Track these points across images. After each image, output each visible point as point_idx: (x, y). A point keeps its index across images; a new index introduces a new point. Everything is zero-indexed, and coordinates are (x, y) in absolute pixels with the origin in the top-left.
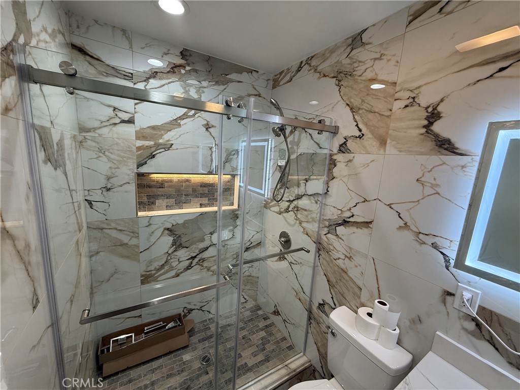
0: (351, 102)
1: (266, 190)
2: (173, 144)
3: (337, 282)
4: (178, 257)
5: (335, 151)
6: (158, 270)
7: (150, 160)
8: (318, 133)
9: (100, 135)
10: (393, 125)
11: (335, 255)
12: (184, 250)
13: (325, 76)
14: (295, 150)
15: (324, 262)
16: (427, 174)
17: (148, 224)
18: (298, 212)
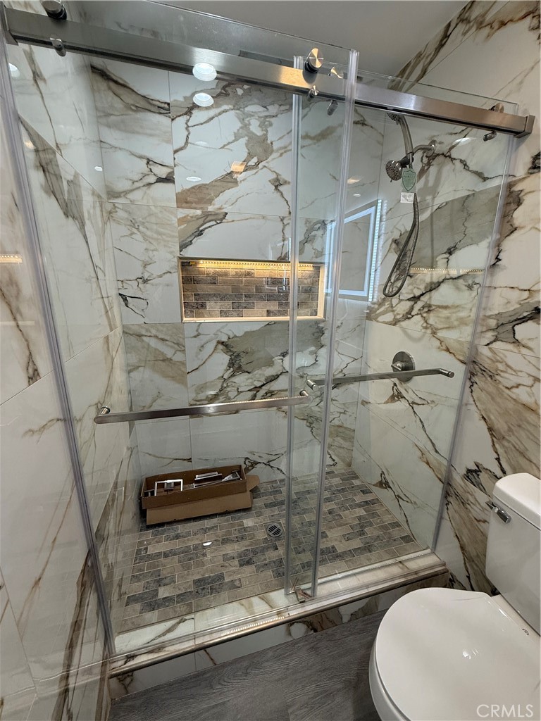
1: (371, 289)
2: (227, 214)
3: (510, 430)
4: (237, 385)
5: (522, 172)
7: (196, 239)
8: (486, 138)
9: (132, 202)
11: (510, 380)
12: (246, 376)
13: (503, 24)
14: (428, 204)
17: (196, 333)
18: (431, 313)
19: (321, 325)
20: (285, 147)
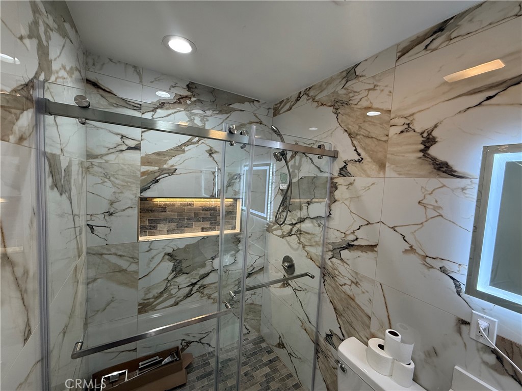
0: (348, 128)
1: (269, 213)
2: (176, 169)
3: (344, 310)
4: (177, 284)
5: (336, 174)
6: (156, 298)
7: (153, 185)
8: (319, 158)
9: (107, 162)
10: (391, 149)
11: (341, 280)
12: (185, 276)
13: (322, 105)
14: (296, 174)
15: (330, 288)
16: (428, 196)
17: (149, 249)
18: (302, 235)
19: (239, 237)
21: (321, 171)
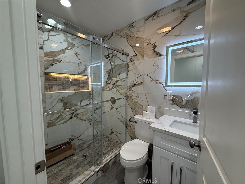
0: (132, 45)
2: (61, 60)
3: (134, 107)
4: (66, 113)
5: (128, 61)
6: (56, 120)
7: (51, 67)
8: (122, 55)
10: (145, 50)
11: (133, 98)
13: (122, 37)
14: (113, 64)
15: (129, 102)
16: (155, 63)
17: (51, 97)
18: (117, 87)
19: (91, 92)
20: (78, 46)
21: (123, 61)
